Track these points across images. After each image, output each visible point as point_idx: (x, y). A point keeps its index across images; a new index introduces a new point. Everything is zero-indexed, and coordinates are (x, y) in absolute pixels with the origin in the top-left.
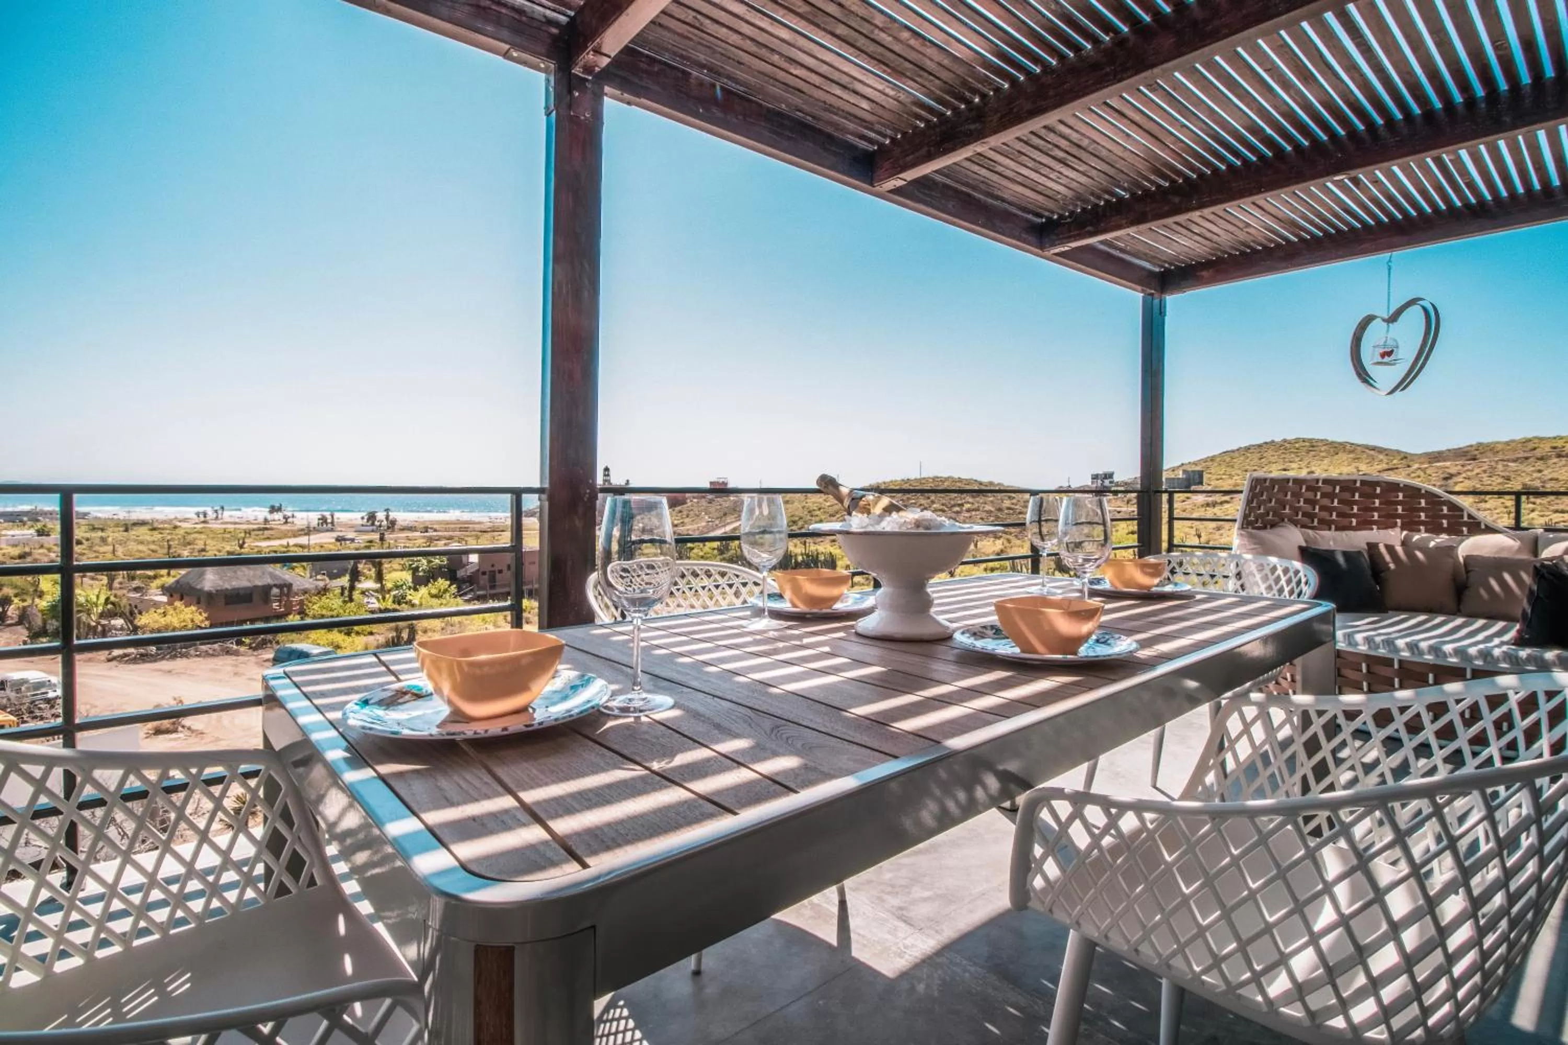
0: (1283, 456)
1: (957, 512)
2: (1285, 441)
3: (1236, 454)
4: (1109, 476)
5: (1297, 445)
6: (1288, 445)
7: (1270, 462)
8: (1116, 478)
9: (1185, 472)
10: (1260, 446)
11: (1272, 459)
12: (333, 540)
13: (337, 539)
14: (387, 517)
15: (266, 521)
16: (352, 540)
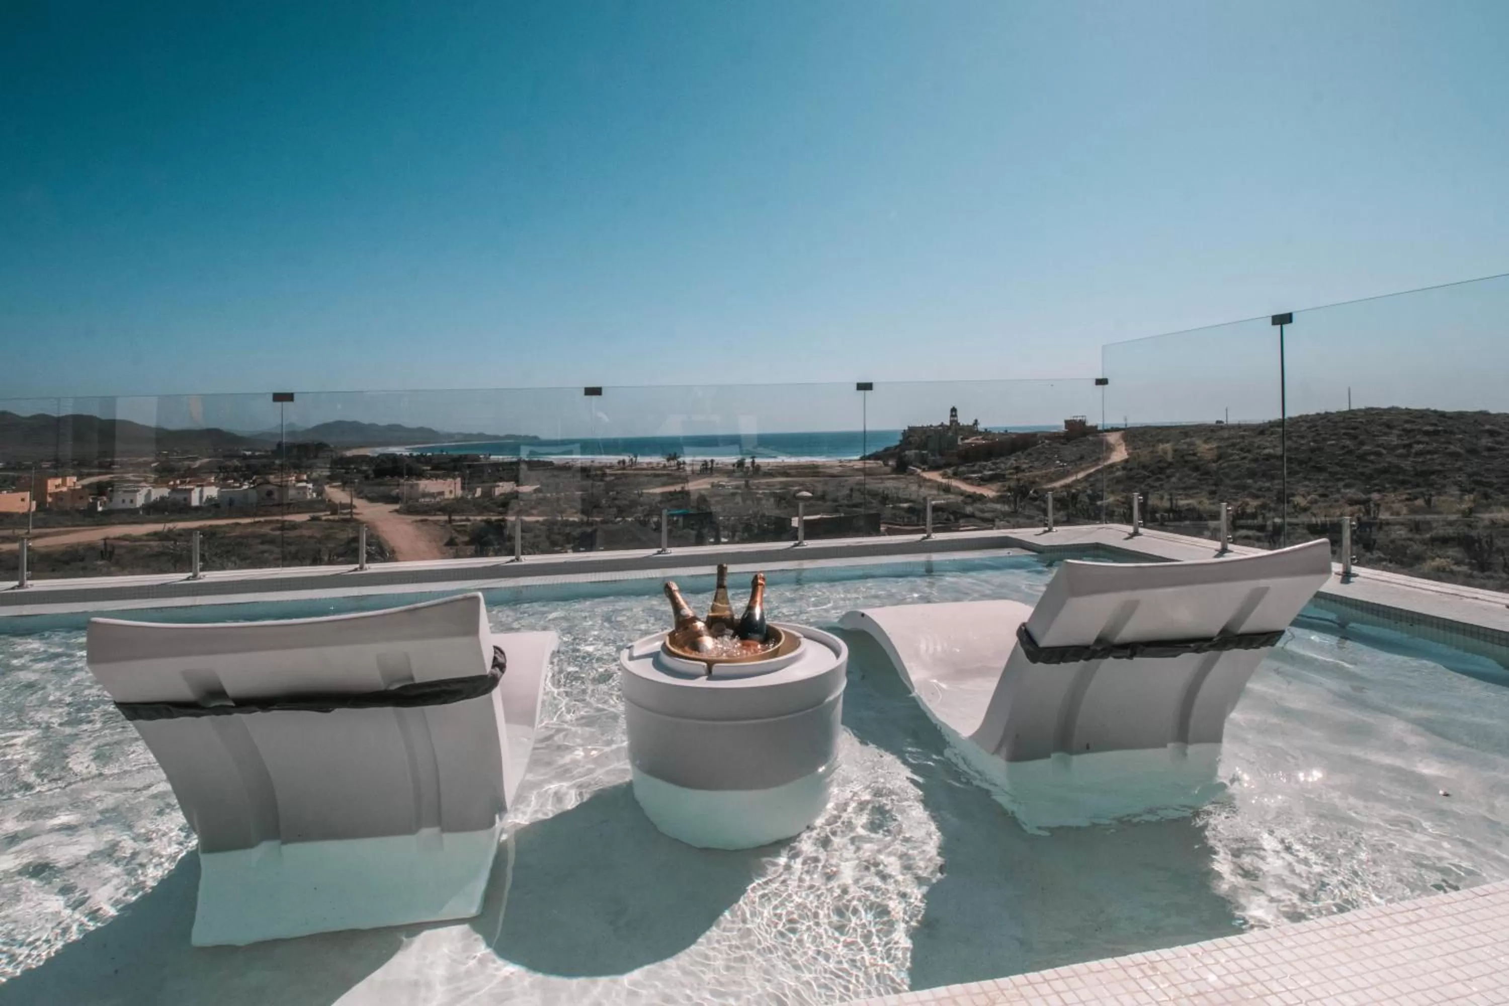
12: (709, 486)
13: (713, 485)
14: (753, 463)
15: (665, 466)
16: (723, 486)
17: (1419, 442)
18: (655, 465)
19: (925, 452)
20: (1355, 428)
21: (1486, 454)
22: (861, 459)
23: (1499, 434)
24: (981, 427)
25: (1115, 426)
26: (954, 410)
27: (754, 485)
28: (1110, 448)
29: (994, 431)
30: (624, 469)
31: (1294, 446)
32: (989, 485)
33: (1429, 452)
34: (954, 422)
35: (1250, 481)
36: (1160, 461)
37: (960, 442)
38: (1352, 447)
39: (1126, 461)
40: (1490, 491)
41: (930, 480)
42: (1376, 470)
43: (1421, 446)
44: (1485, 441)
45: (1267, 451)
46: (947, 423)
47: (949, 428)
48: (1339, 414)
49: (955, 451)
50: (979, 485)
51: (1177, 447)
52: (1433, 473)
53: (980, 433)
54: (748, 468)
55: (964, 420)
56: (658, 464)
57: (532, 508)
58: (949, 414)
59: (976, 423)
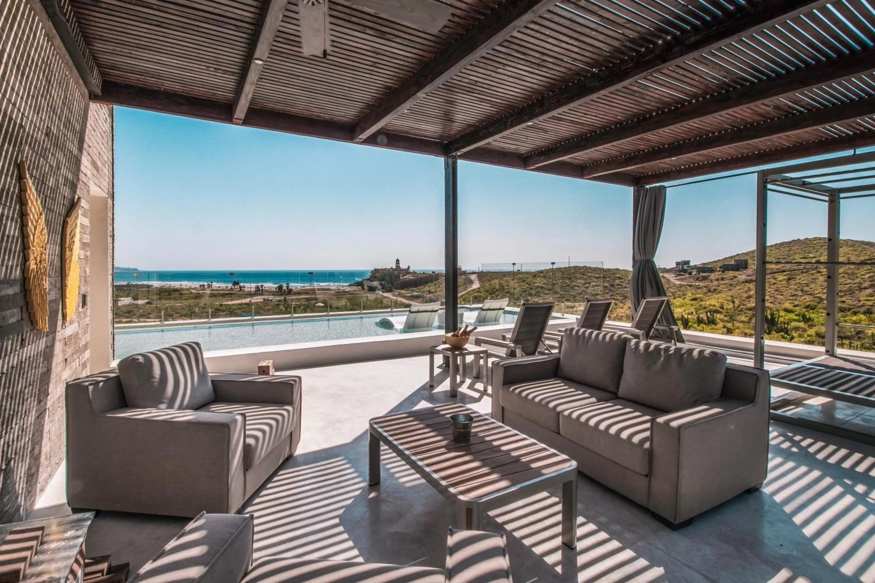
0: (804, 249)
1: (587, 287)
2: (807, 239)
3: (773, 249)
4: (688, 262)
5: (815, 242)
6: (808, 242)
7: (795, 253)
8: (691, 264)
9: (735, 261)
10: (790, 243)
11: (797, 251)
12: (262, 300)
13: (264, 300)
14: (288, 287)
15: (232, 289)
16: (271, 300)
17: (594, 282)
18: (224, 288)
19: (383, 282)
20: (570, 275)
21: (616, 287)
22: (349, 286)
23: (622, 278)
24: (411, 270)
25: (474, 271)
26: (398, 260)
27: (290, 300)
28: (471, 282)
29: (417, 272)
30: (204, 290)
31: (547, 282)
32: (416, 300)
33: (597, 286)
34: (398, 266)
35: (530, 298)
36: (493, 289)
37: (401, 278)
38: (569, 283)
39: (479, 288)
40: (617, 302)
41: (386, 297)
42: (577, 293)
43: (594, 283)
44: (617, 282)
45: (536, 285)
46: (394, 267)
47: (395, 270)
48: (565, 268)
49: (399, 282)
50: (412, 300)
51: (501, 282)
52: (597, 295)
53: (411, 273)
54: (285, 290)
55: (403, 266)
56: (227, 287)
57: (149, 314)
58: (395, 262)
59: (409, 267)
